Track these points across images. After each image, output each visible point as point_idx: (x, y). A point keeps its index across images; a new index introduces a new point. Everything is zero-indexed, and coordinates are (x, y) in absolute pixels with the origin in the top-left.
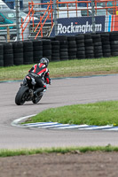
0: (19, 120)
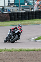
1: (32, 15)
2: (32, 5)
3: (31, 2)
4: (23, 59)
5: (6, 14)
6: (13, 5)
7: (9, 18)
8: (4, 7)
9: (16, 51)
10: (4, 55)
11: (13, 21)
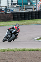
0: (36, 38)
1: (35, 15)
2: (36, 5)
3: (34, 1)
4: (26, 59)
5: (9, 14)
6: (16, 5)
7: (12, 18)
8: (7, 7)
9: (20, 50)
10: (7, 55)
11: (16, 21)
